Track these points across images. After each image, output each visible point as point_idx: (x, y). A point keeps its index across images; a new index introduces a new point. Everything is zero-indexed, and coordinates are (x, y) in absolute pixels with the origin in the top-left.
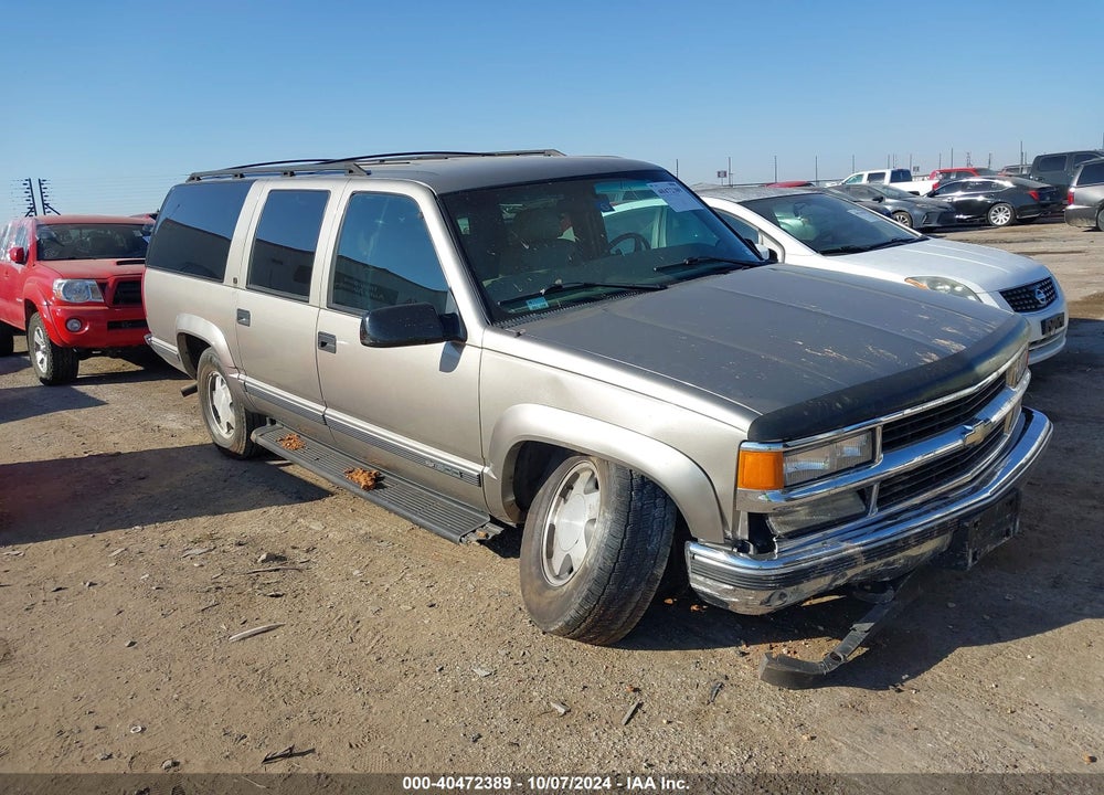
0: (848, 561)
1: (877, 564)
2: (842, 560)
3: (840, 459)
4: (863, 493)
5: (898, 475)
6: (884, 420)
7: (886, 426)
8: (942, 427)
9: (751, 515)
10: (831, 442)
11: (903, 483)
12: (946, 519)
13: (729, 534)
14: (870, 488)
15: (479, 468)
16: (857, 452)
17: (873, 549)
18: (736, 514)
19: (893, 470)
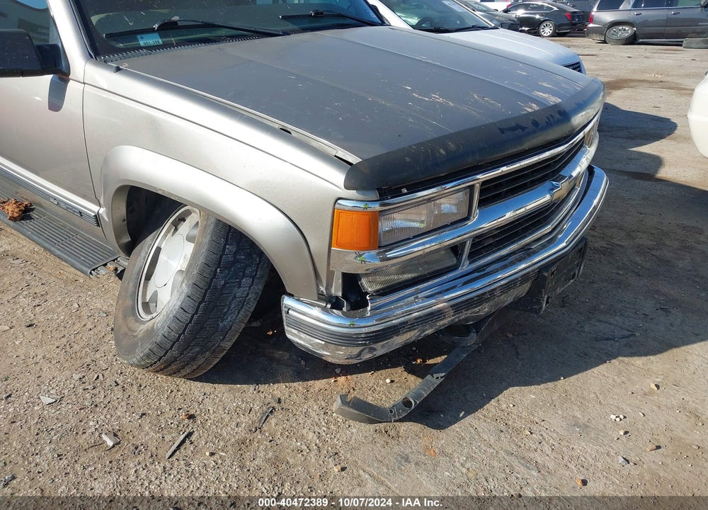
0: (439, 314)
1: (464, 315)
2: (432, 314)
3: (436, 216)
4: (456, 250)
5: (490, 231)
6: (482, 177)
7: (484, 183)
8: (534, 183)
9: (345, 276)
10: (429, 200)
11: (494, 236)
12: (527, 270)
13: (322, 289)
14: (463, 244)
15: (95, 208)
16: (454, 210)
17: (462, 302)
18: (330, 275)
19: (487, 226)
